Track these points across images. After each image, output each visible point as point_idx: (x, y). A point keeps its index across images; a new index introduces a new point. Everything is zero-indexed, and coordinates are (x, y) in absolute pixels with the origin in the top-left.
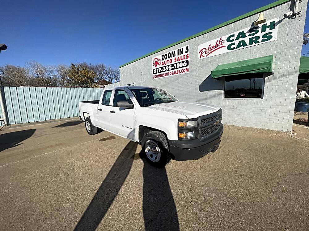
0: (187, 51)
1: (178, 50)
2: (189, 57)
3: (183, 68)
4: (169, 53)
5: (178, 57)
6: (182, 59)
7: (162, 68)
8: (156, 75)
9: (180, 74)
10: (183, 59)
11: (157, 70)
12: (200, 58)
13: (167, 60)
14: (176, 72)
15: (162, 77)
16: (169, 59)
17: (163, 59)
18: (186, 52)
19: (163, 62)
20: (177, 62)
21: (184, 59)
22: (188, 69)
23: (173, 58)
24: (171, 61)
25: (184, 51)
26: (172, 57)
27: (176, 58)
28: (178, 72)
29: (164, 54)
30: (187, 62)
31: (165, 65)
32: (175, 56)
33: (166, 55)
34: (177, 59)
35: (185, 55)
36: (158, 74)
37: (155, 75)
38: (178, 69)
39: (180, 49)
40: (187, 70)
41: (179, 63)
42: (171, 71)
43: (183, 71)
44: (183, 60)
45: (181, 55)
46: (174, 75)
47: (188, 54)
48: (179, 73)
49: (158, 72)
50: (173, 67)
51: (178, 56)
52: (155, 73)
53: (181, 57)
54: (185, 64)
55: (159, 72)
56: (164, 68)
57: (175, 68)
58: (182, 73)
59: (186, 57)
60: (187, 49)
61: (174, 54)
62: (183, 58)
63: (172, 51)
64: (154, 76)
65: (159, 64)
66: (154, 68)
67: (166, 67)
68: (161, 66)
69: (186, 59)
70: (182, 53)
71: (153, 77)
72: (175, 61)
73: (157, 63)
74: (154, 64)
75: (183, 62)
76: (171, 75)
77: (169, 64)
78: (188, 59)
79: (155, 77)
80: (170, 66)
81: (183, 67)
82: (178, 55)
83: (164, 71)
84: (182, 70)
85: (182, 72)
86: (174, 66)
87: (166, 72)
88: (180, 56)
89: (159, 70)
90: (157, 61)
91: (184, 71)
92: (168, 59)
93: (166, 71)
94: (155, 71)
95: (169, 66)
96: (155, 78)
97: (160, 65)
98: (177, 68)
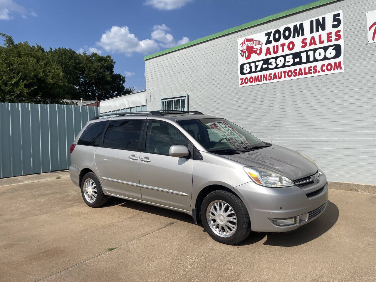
0: (336, 23)
1: (312, 22)
2: (342, 37)
3: (326, 62)
4: (288, 29)
5: (313, 38)
6: (321, 42)
7: (266, 62)
8: (248, 76)
9: (317, 74)
10: (326, 41)
11: (253, 65)
12: (373, 39)
13: (279, 43)
14: (307, 71)
15: (265, 82)
16: (287, 42)
17: (268, 42)
18: (334, 26)
19: (268, 49)
20: (307, 48)
21: (329, 41)
22: (340, 63)
23: (297, 40)
24: (291, 46)
25: (329, 23)
26: (294, 37)
27: (305, 39)
28: (310, 70)
29: (273, 31)
30: (338, 48)
31: (273, 55)
32: (303, 34)
33: (278, 32)
34: (308, 41)
35: (331, 33)
36: (253, 75)
37: (244, 76)
38: (312, 65)
39: (318, 20)
40: (338, 66)
41: (315, 50)
42: (292, 68)
43: (324, 68)
44: (326, 44)
45: (318, 33)
46: (300, 76)
47: (339, 31)
48: (314, 73)
49: (253, 70)
50: (297, 60)
51: (312, 35)
52: (245, 71)
53: (320, 36)
54: (331, 52)
55: (258, 69)
56: (274, 60)
57: (304, 60)
58: (321, 73)
59: (334, 37)
60: (336, 18)
61: (299, 30)
62: (324, 38)
63: (295, 24)
64: (242, 79)
65: (258, 52)
66: (242, 60)
67: (276, 58)
68: (263, 56)
69: (334, 42)
70: (323, 29)
71: (240, 81)
72: (303, 47)
73: (251, 50)
74: (245, 52)
75: (326, 49)
76: (293, 77)
77: (287, 52)
78: (341, 42)
79: (245, 81)
80: (289, 59)
81: (325, 58)
82: (312, 32)
83: (270, 67)
84: (324, 65)
85: (323, 71)
86: (301, 58)
87: (276, 71)
88: (316, 35)
89: (256, 67)
90: (253, 46)
91: (329, 67)
92: (282, 41)
93: (276, 68)
94: (245, 67)
95: (285, 57)
96: (246, 83)
97: (259, 54)
98: (308, 61)
